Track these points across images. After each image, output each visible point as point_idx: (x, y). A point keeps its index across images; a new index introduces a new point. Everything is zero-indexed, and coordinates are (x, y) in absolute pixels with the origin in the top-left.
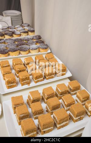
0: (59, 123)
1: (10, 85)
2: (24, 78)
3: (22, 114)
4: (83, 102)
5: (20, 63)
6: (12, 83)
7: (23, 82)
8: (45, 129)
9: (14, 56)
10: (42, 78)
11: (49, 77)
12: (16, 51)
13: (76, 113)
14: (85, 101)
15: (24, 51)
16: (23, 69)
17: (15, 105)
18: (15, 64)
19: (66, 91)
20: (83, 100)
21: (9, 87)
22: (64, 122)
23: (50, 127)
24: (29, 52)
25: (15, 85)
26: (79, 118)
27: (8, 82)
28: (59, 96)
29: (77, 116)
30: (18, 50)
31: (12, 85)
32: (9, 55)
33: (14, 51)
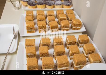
0: (59, 67)
1: (29, 30)
2: (41, 26)
3: (29, 53)
4: (87, 54)
5: (42, 14)
6: (31, 29)
7: (40, 30)
8: (46, 69)
9: (40, 9)
10: (58, 29)
11: (64, 29)
12: (42, 4)
13: (76, 61)
14: (89, 53)
15: (49, 5)
16: (43, 19)
17: (26, 45)
18: (37, 14)
19: (74, 42)
20: (88, 52)
21: (28, 32)
22: (64, 66)
23: (50, 68)
24: (54, 7)
25: (33, 31)
26: (79, 67)
27: (28, 28)
28: (67, 45)
29: (77, 65)
30: (44, 4)
31: (31, 30)
32: (36, 7)
33: (41, 4)
